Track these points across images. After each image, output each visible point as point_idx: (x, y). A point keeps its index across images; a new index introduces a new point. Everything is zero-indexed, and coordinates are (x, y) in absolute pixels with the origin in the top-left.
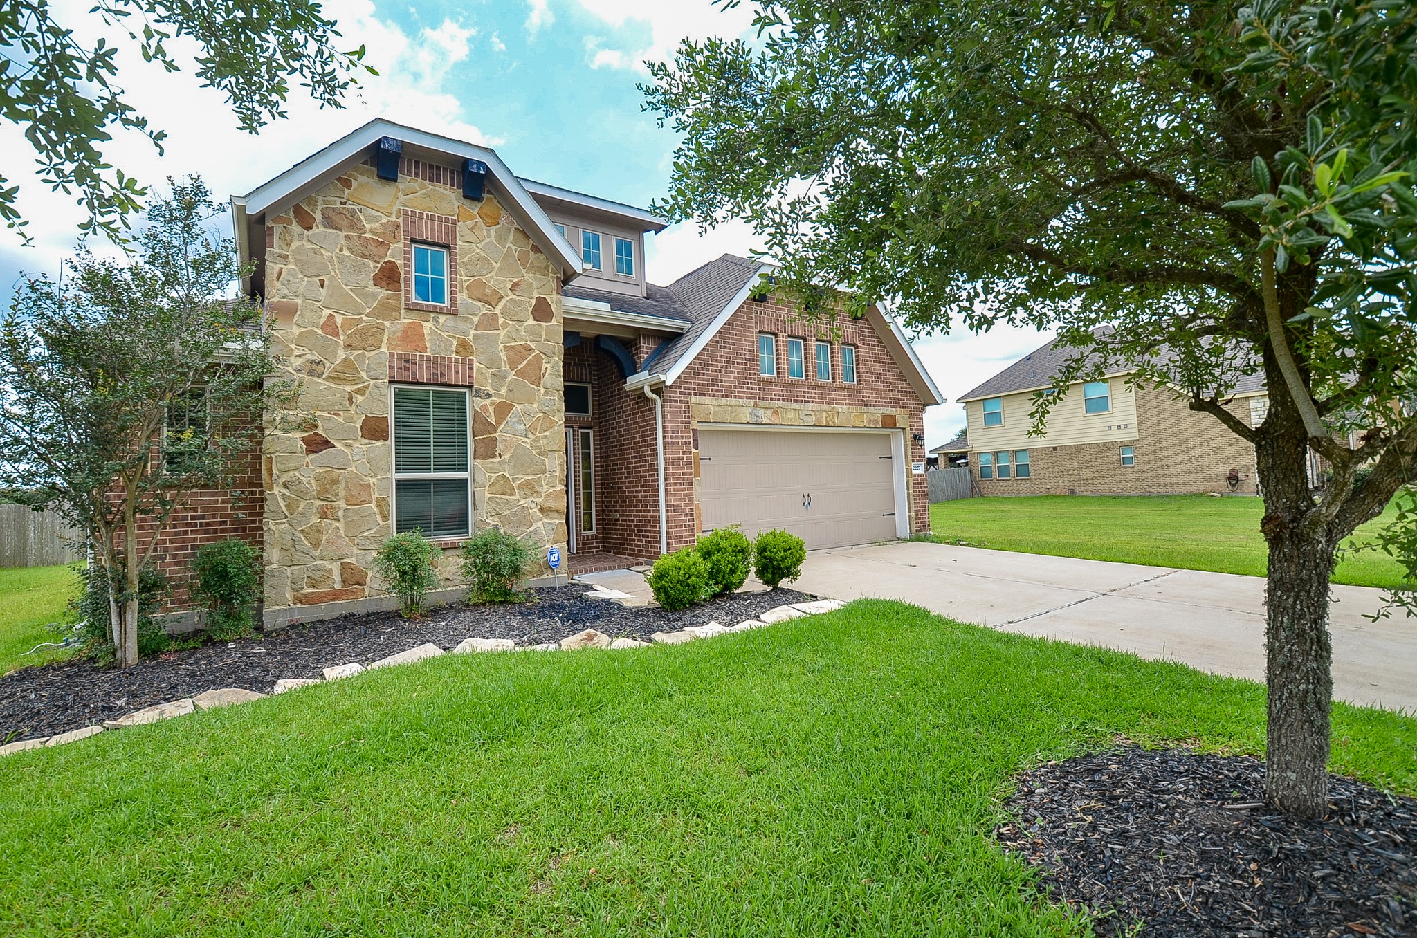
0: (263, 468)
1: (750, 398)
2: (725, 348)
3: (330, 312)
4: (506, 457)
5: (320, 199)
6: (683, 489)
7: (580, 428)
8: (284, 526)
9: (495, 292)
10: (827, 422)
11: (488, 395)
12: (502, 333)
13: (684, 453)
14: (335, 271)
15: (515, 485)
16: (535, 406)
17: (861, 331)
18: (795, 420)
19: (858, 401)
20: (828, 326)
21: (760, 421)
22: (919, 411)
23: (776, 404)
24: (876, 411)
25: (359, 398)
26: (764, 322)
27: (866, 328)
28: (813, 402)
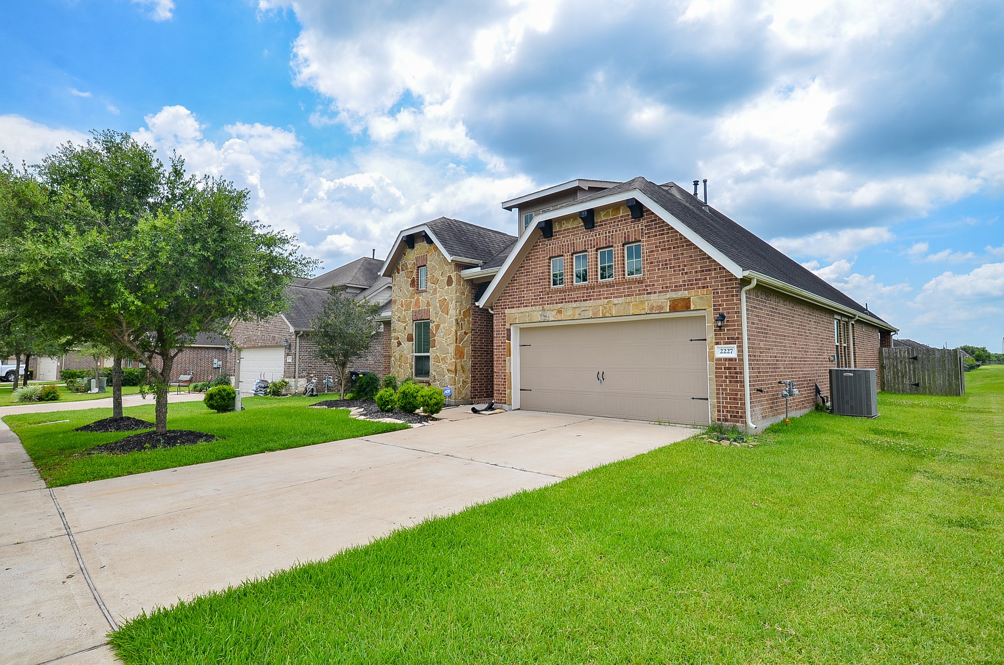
0: (391, 351)
1: (541, 305)
2: (527, 275)
3: (402, 299)
4: (438, 347)
5: (401, 262)
6: (501, 364)
9: (437, 278)
11: (434, 322)
12: (438, 295)
13: (502, 343)
14: (403, 285)
15: (441, 359)
16: (446, 324)
17: (646, 226)
18: (574, 315)
19: (639, 291)
20: (608, 234)
21: (547, 319)
22: (732, 288)
23: (560, 305)
24: (660, 298)
25: (407, 327)
26: (552, 249)
27: (652, 221)
28: (591, 299)
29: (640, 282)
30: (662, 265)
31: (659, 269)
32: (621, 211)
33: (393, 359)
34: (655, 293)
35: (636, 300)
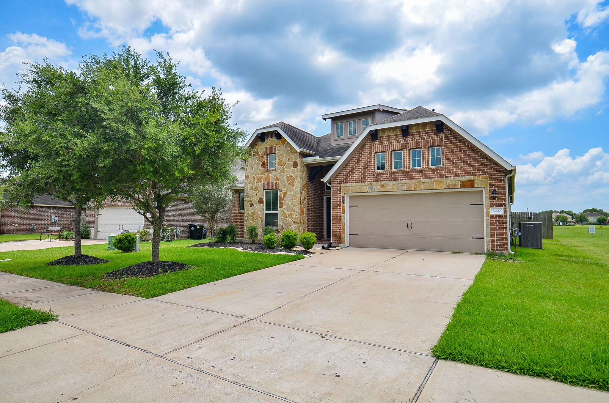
0: (244, 210)
1: (369, 182)
2: (358, 163)
3: (254, 175)
4: (285, 207)
6: (338, 218)
9: (284, 162)
10: (415, 188)
11: (282, 191)
12: (285, 173)
14: (255, 166)
15: (287, 215)
16: (292, 192)
17: (445, 137)
18: (393, 189)
19: (440, 175)
20: (418, 141)
21: (373, 191)
22: (501, 175)
23: (383, 182)
24: (454, 180)
25: (258, 194)
26: (377, 148)
27: (449, 134)
28: (406, 179)
29: (441, 170)
30: (456, 161)
31: (453, 163)
32: (428, 127)
33: (246, 215)
34: (451, 177)
35: (438, 180)
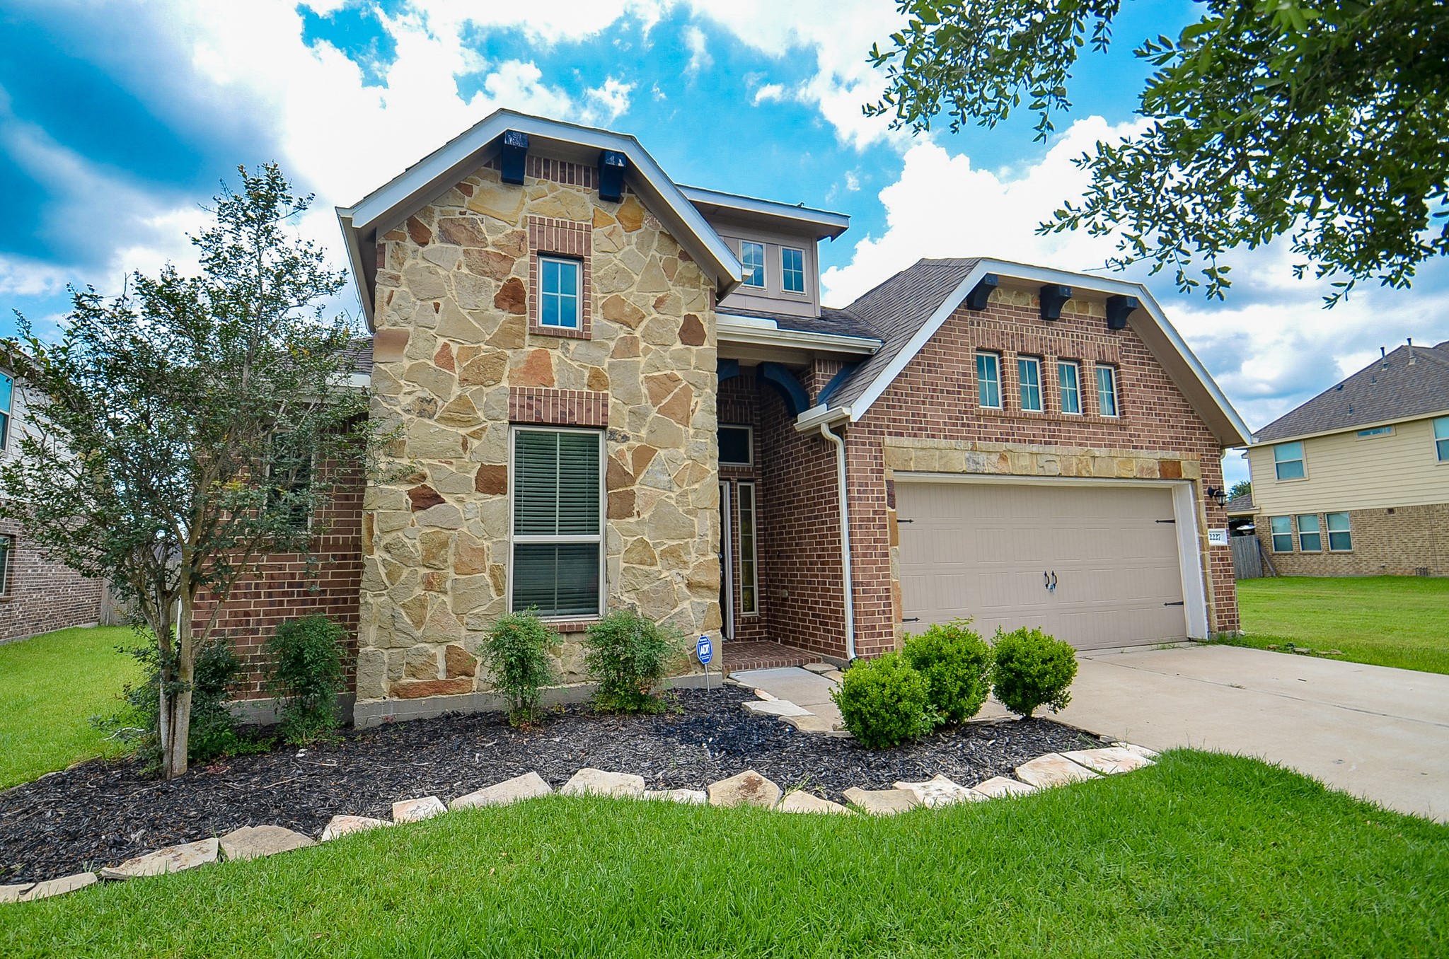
0: (364, 527)
1: (966, 438)
2: (930, 371)
3: (445, 340)
4: (645, 516)
5: (437, 209)
6: (875, 562)
7: (739, 480)
8: (383, 599)
9: (635, 311)
10: (1078, 471)
11: (625, 438)
12: (642, 360)
13: (875, 512)
14: (452, 292)
15: (657, 552)
16: (682, 450)
17: (1123, 345)
18: (1030, 468)
19: (1122, 441)
20: (1075, 339)
21: (981, 469)
22: (1215, 456)
23: (1004, 446)
24: (1149, 456)
25: (472, 443)
27: (1130, 340)
29: (1122, 427)
30: (1146, 408)
31: (1142, 414)
33: (378, 555)
34: (1141, 448)
35: (1121, 454)
